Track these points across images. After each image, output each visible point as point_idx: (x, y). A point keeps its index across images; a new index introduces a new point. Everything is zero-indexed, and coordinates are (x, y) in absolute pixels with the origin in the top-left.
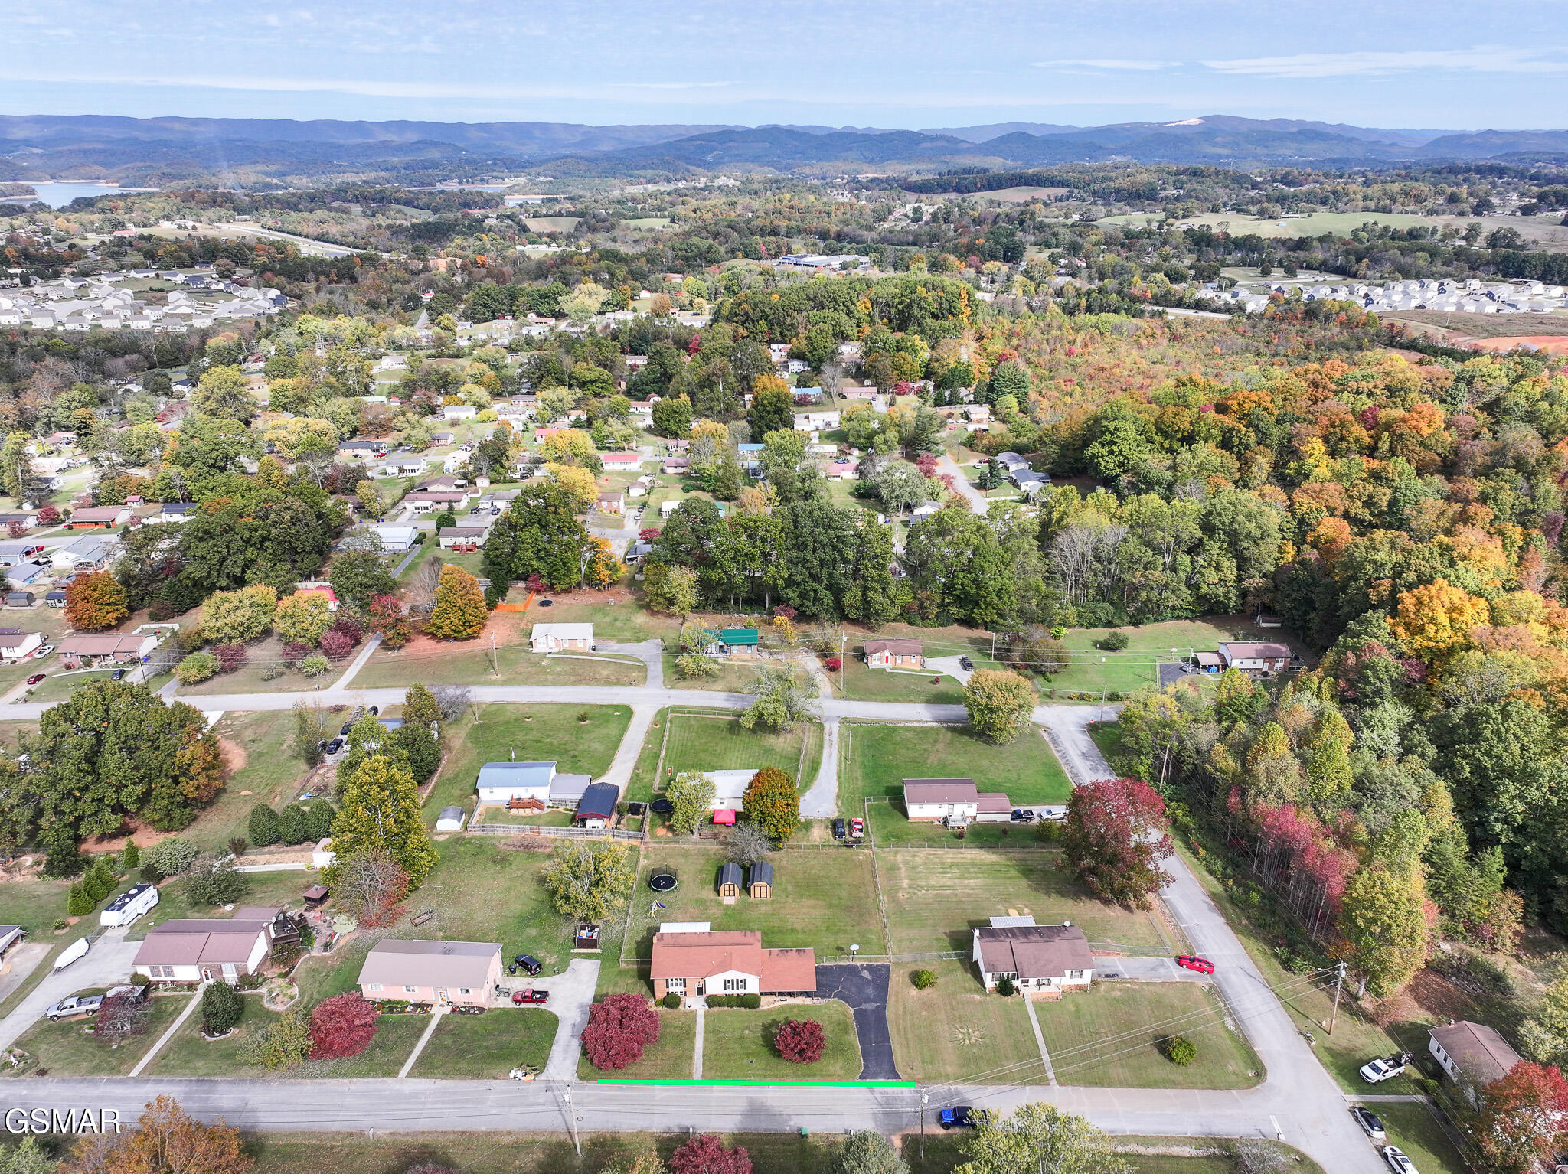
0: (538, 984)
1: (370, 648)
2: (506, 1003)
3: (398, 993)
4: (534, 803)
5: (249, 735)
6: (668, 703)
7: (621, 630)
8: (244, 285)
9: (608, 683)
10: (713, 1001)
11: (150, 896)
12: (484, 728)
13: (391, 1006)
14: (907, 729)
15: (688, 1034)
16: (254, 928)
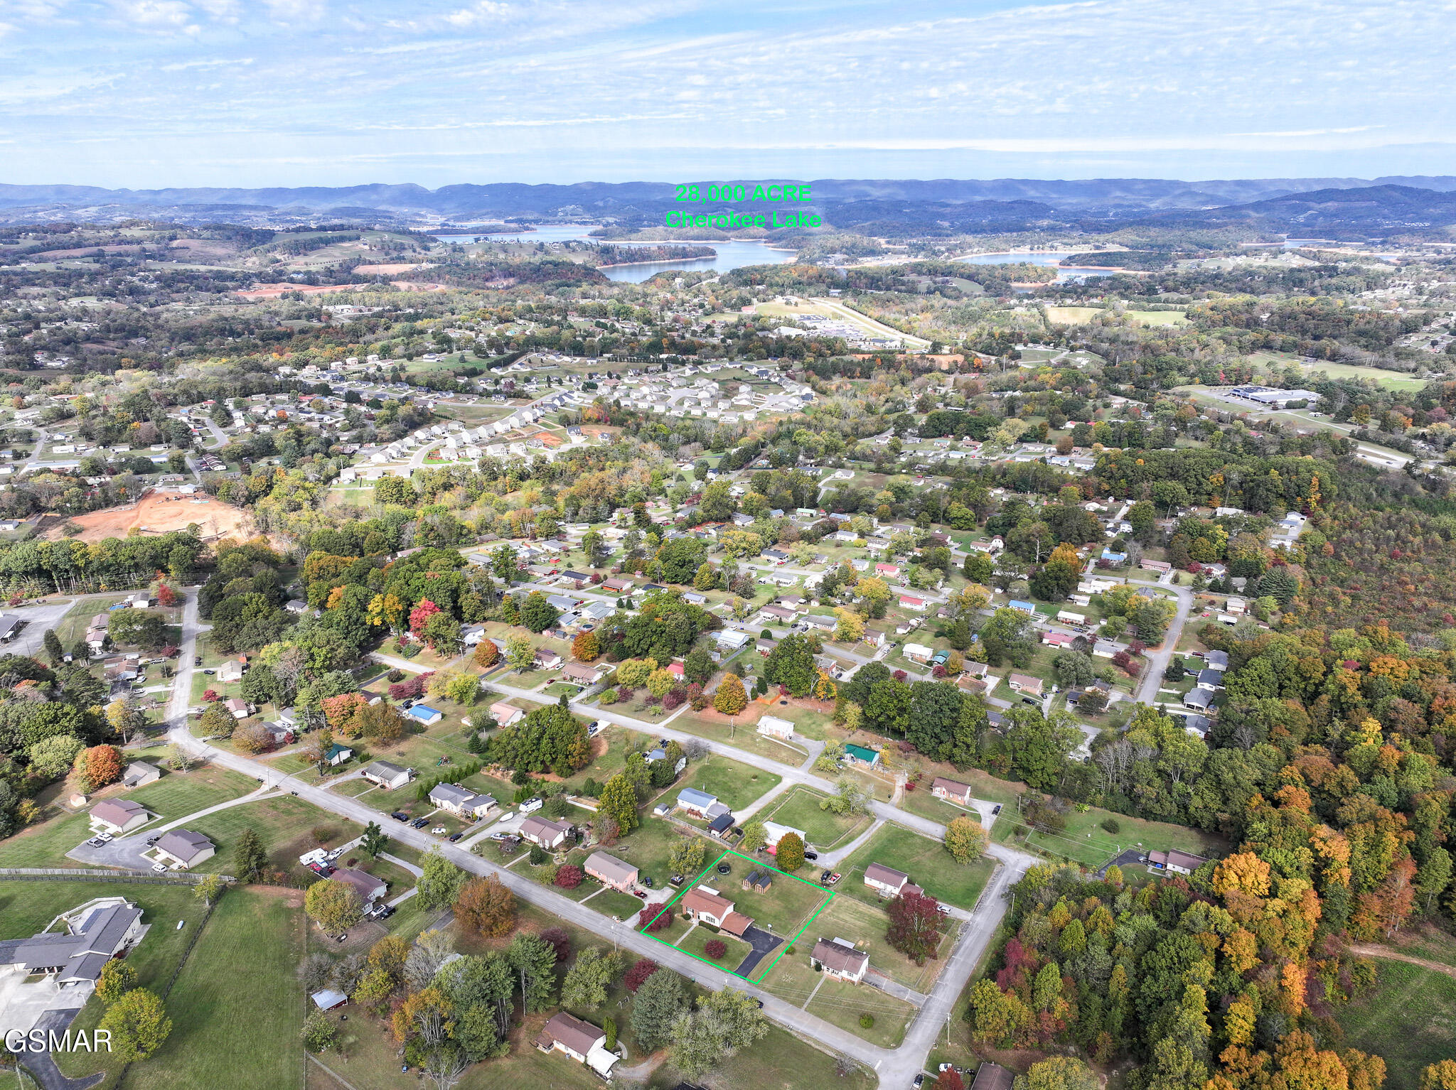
0: (647, 891)
1: (685, 708)
2: (631, 893)
3: (595, 874)
4: (698, 814)
5: (614, 739)
6: (803, 782)
7: (812, 730)
8: (793, 378)
9: (782, 761)
10: (702, 923)
11: (536, 805)
12: (707, 768)
13: (592, 877)
14: (921, 838)
15: (684, 931)
16: (559, 829)
